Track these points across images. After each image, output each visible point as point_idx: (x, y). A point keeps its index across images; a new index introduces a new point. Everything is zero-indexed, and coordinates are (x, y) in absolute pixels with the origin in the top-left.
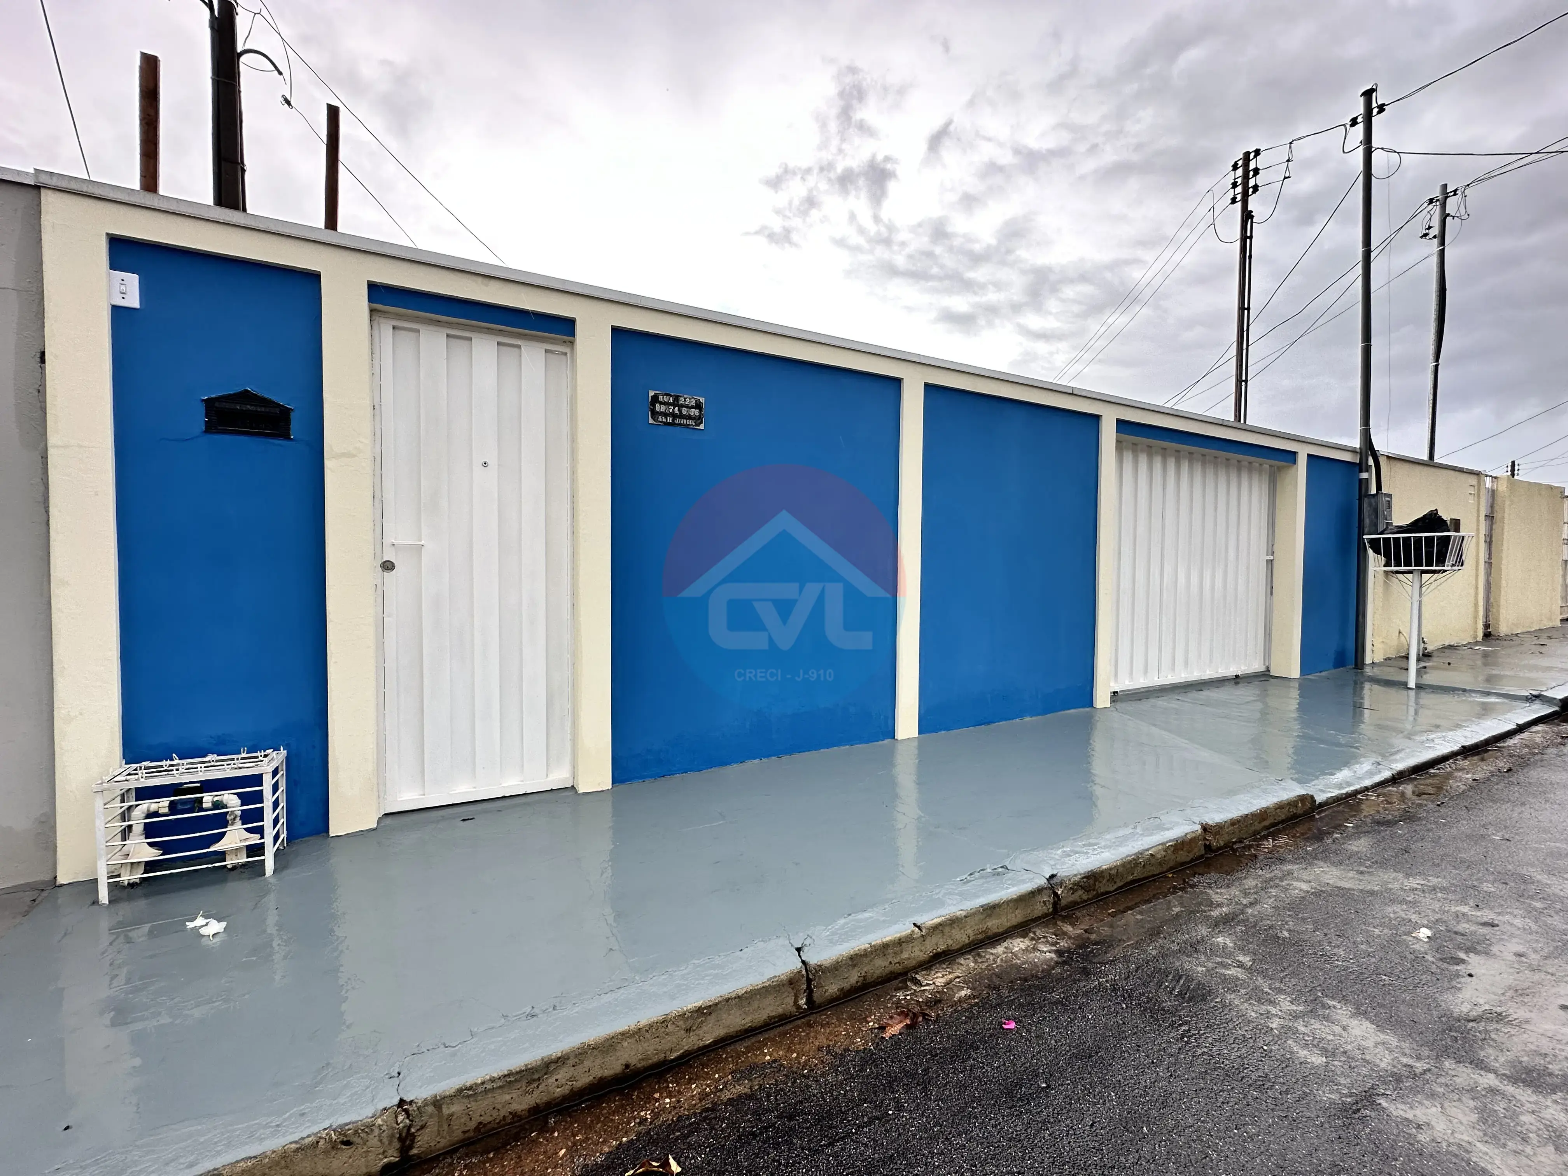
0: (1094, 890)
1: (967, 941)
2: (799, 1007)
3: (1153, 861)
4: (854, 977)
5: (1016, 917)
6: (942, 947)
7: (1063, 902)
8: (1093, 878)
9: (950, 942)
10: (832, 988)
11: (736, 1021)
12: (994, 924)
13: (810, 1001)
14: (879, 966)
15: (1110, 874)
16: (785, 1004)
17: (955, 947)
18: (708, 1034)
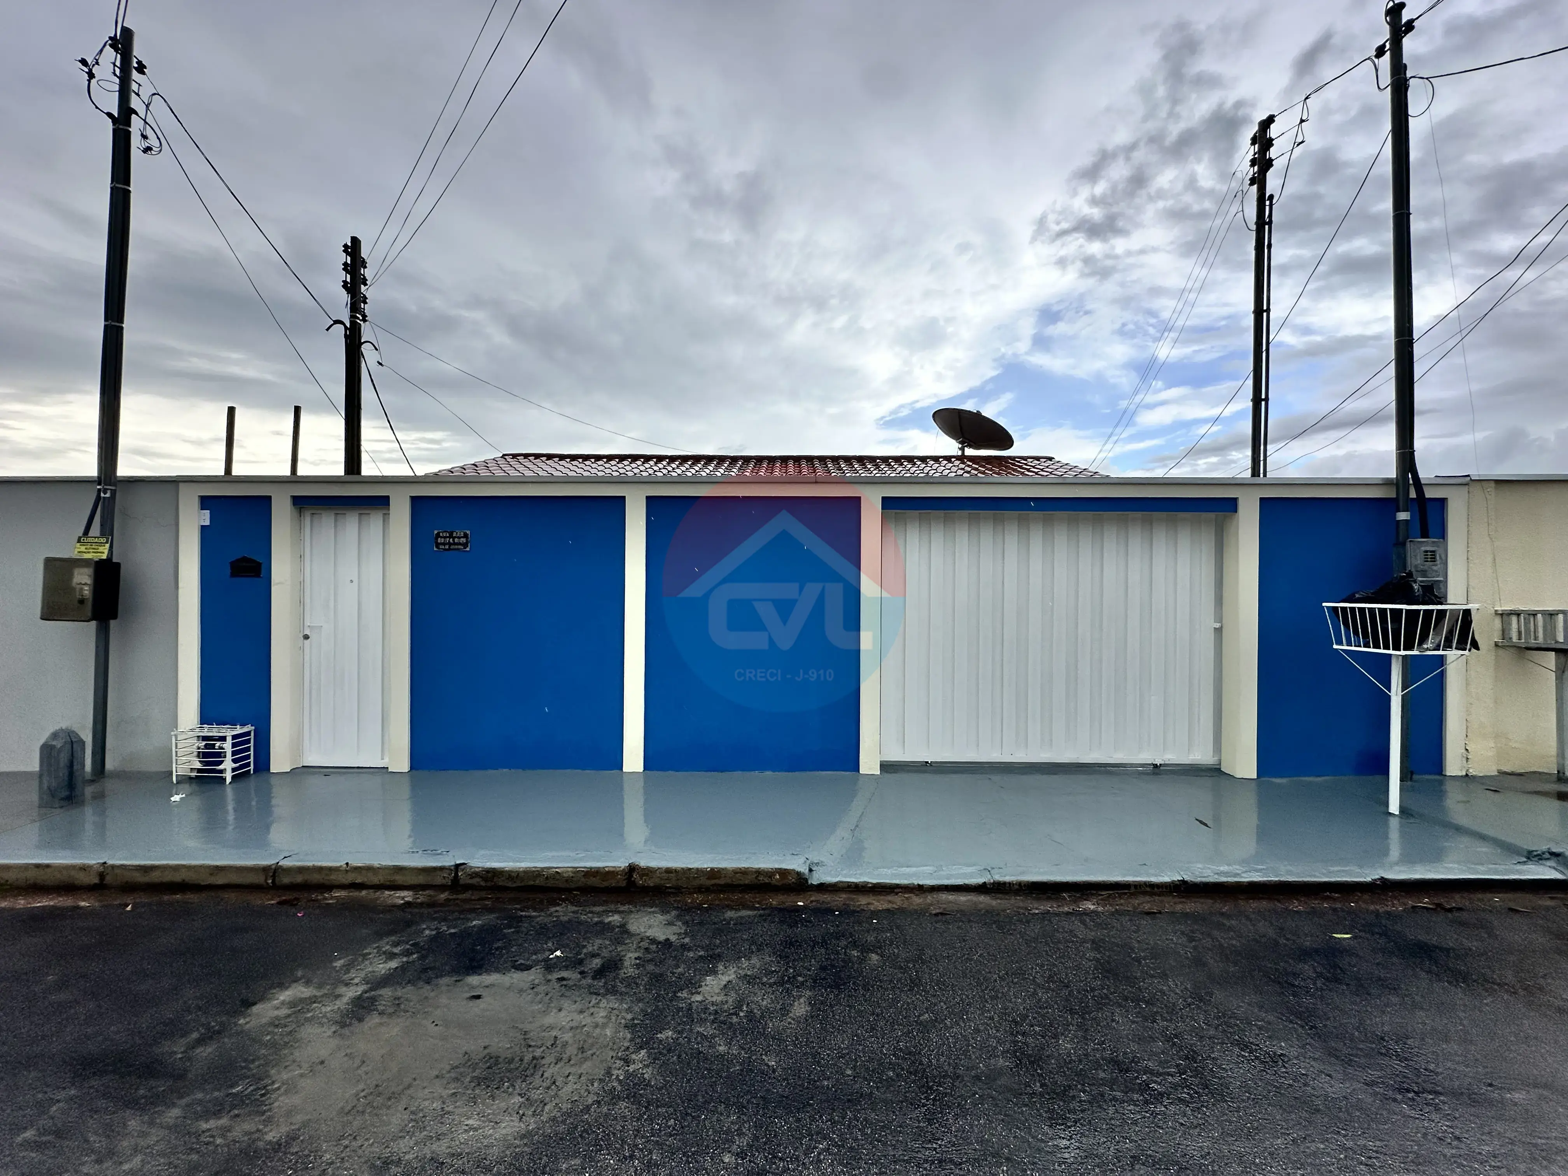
0: (492, 882)
1: (378, 883)
2: (268, 883)
3: (558, 877)
4: (299, 879)
5: (421, 880)
6: (359, 881)
7: (462, 882)
8: (492, 874)
9: (366, 880)
10: (286, 880)
11: (235, 879)
12: (399, 879)
13: (273, 882)
14: (316, 878)
15: (509, 875)
16: (260, 879)
17: (369, 883)
18: (220, 880)
